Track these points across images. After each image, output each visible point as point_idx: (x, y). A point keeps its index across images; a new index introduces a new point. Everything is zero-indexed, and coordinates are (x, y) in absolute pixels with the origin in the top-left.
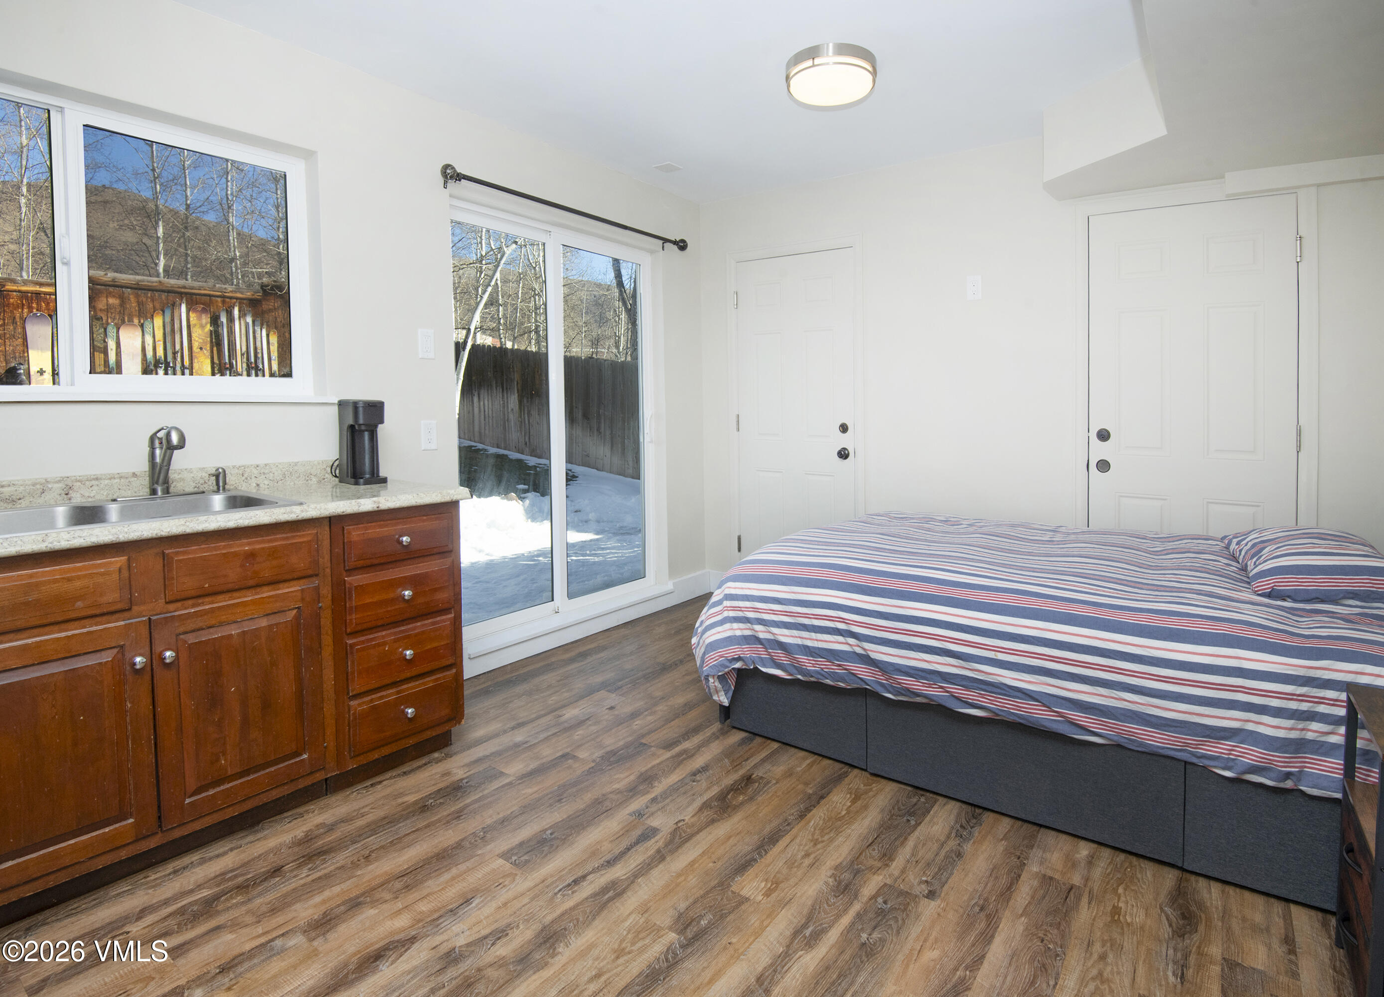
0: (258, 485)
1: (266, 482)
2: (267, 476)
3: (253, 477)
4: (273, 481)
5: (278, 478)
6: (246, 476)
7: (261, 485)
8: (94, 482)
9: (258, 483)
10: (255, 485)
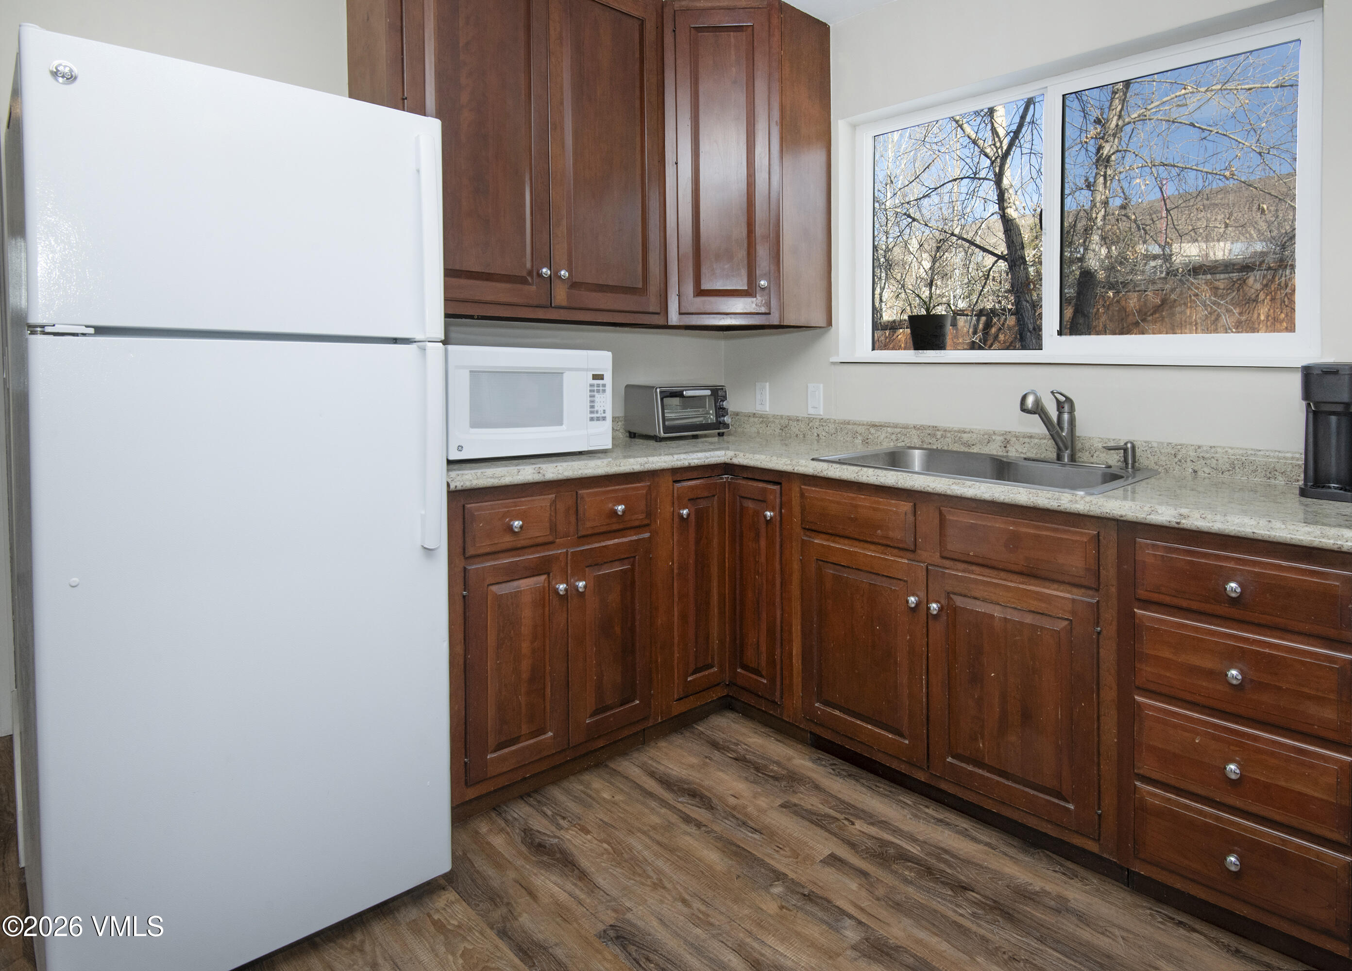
0: (1195, 472)
1: (1207, 470)
2: (1208, 462)
3: (1188, 460)
4: (1216, 469)
5: (1224, 468)
6: (1179, 457)
7: (1199, 473)
8: (1027, 440)
9: (1196, 468)
10: (1191, 470)
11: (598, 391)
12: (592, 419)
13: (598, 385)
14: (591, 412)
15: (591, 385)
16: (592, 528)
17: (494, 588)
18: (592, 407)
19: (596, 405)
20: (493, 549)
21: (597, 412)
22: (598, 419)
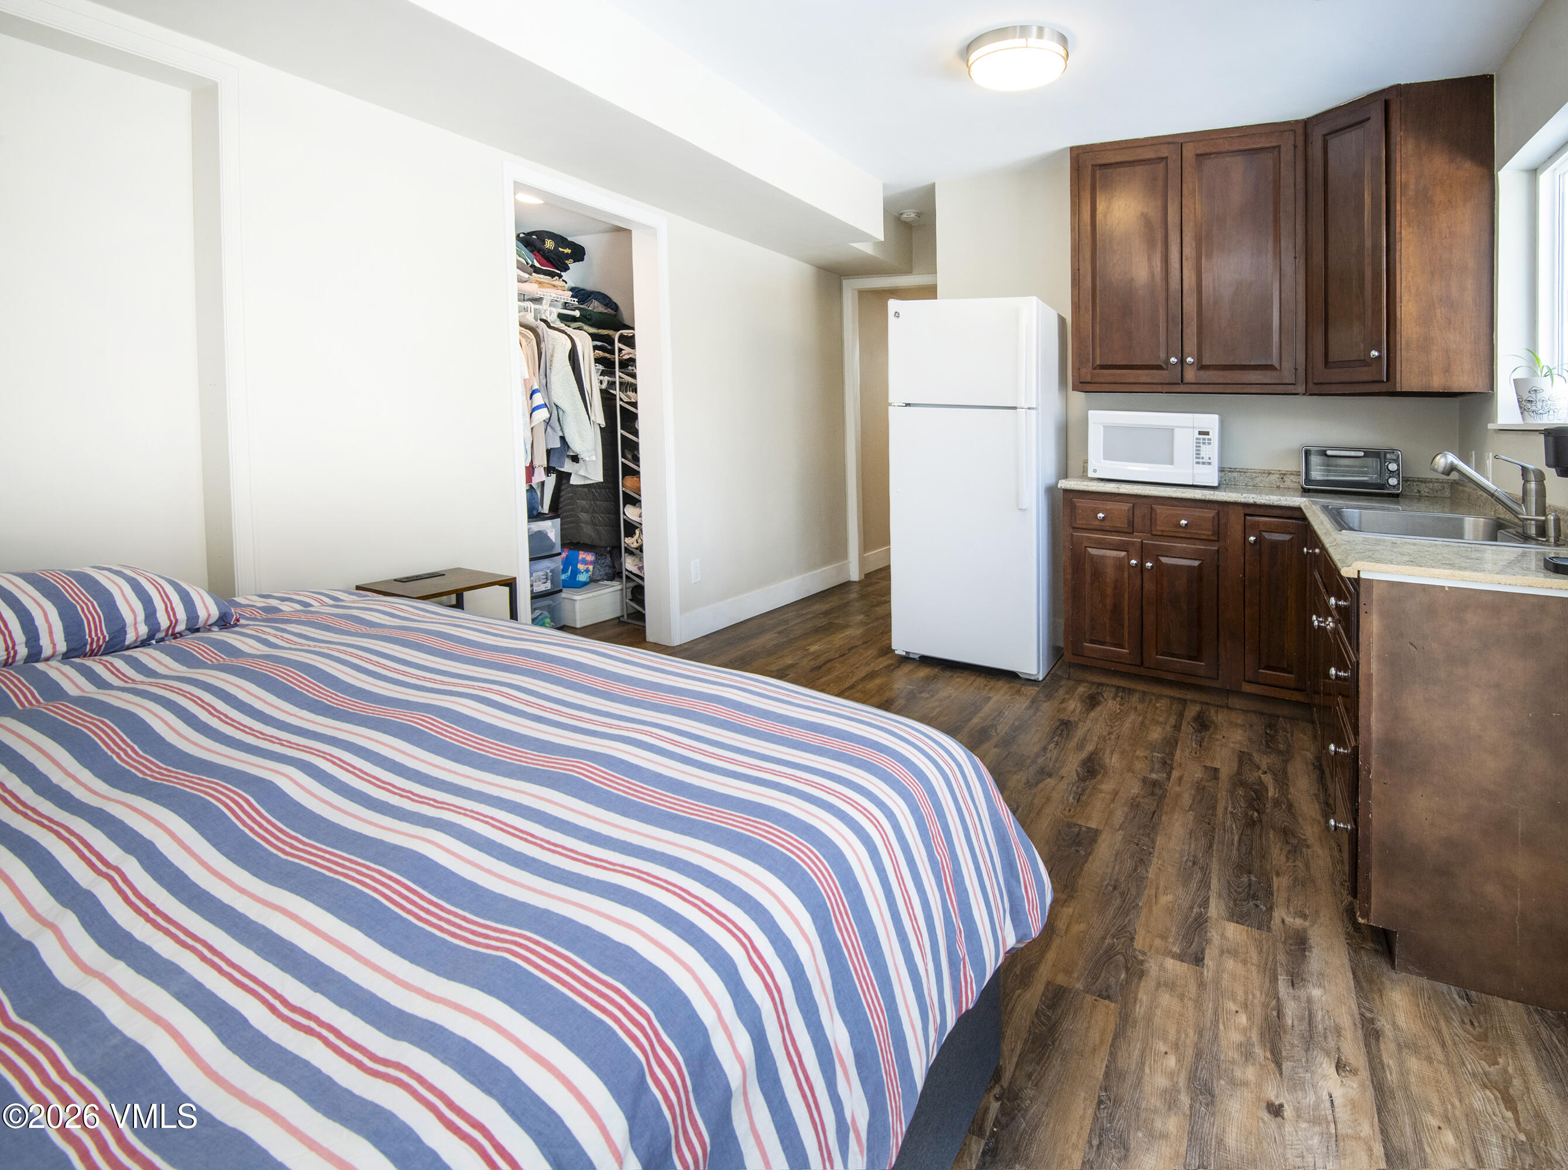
11: (1204, 443)
12: (1198, 463)
13: (1204, 439)
14: (1197, 458)
15: (1197, 439)
16: (1162, 531)
17: (1090, 550)
18: (1197, 454)
19: (1201, 453)
20: (1088, 527)
21: (1203, 458)
22: (1204, 463)
